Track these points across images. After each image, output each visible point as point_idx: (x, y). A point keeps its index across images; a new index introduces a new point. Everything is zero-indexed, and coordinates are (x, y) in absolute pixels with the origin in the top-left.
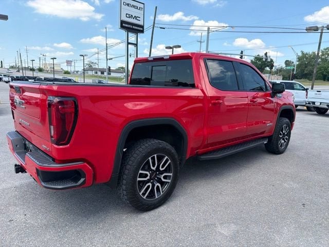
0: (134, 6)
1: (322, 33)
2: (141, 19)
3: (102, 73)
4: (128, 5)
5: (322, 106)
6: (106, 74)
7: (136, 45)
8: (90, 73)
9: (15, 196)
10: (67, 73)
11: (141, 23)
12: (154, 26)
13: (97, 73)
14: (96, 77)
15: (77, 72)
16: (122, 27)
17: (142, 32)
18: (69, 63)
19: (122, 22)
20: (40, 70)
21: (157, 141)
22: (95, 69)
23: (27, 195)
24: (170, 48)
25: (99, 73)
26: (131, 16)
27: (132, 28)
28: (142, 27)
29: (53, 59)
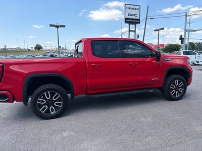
0: (133, 9)
2: (138, 15)
4: (130, 8)
7: (135, 31)
11: (138, 18)
12: (146, 18)
16: (126, 22)
17: (139, 23)
19: (126, 19)
24: (157, 30)
26: (131, 15)
27: (132, 21)
28: (139, 20)
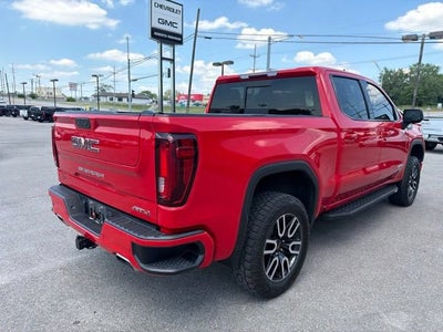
0: (169, 9)
1: (423, 43)
2: (179, 26)
3: (120, 99)
4: (161, 6)
5: (432, 139)
6: (125, 100)
7: (172, 61)
8: (103, 99)
9: (67, 283)
10: (70, 100)
11: (178, 31)
12: (196, 35)
13: (112, 99)
14: (112, 105)
15: (86, 98)
16: (153, 36)
17: (181, 43)
18: (73, 86)
19: (154, 30)
20: (33, 96)
21: (285, 195)
22: (111, 94)
23: (84, 279)
24: (219, 64)
25: (116, 100)
26: (165, 22)
27: (166, 37)
28: (181, 36)
29: (53, 81)
